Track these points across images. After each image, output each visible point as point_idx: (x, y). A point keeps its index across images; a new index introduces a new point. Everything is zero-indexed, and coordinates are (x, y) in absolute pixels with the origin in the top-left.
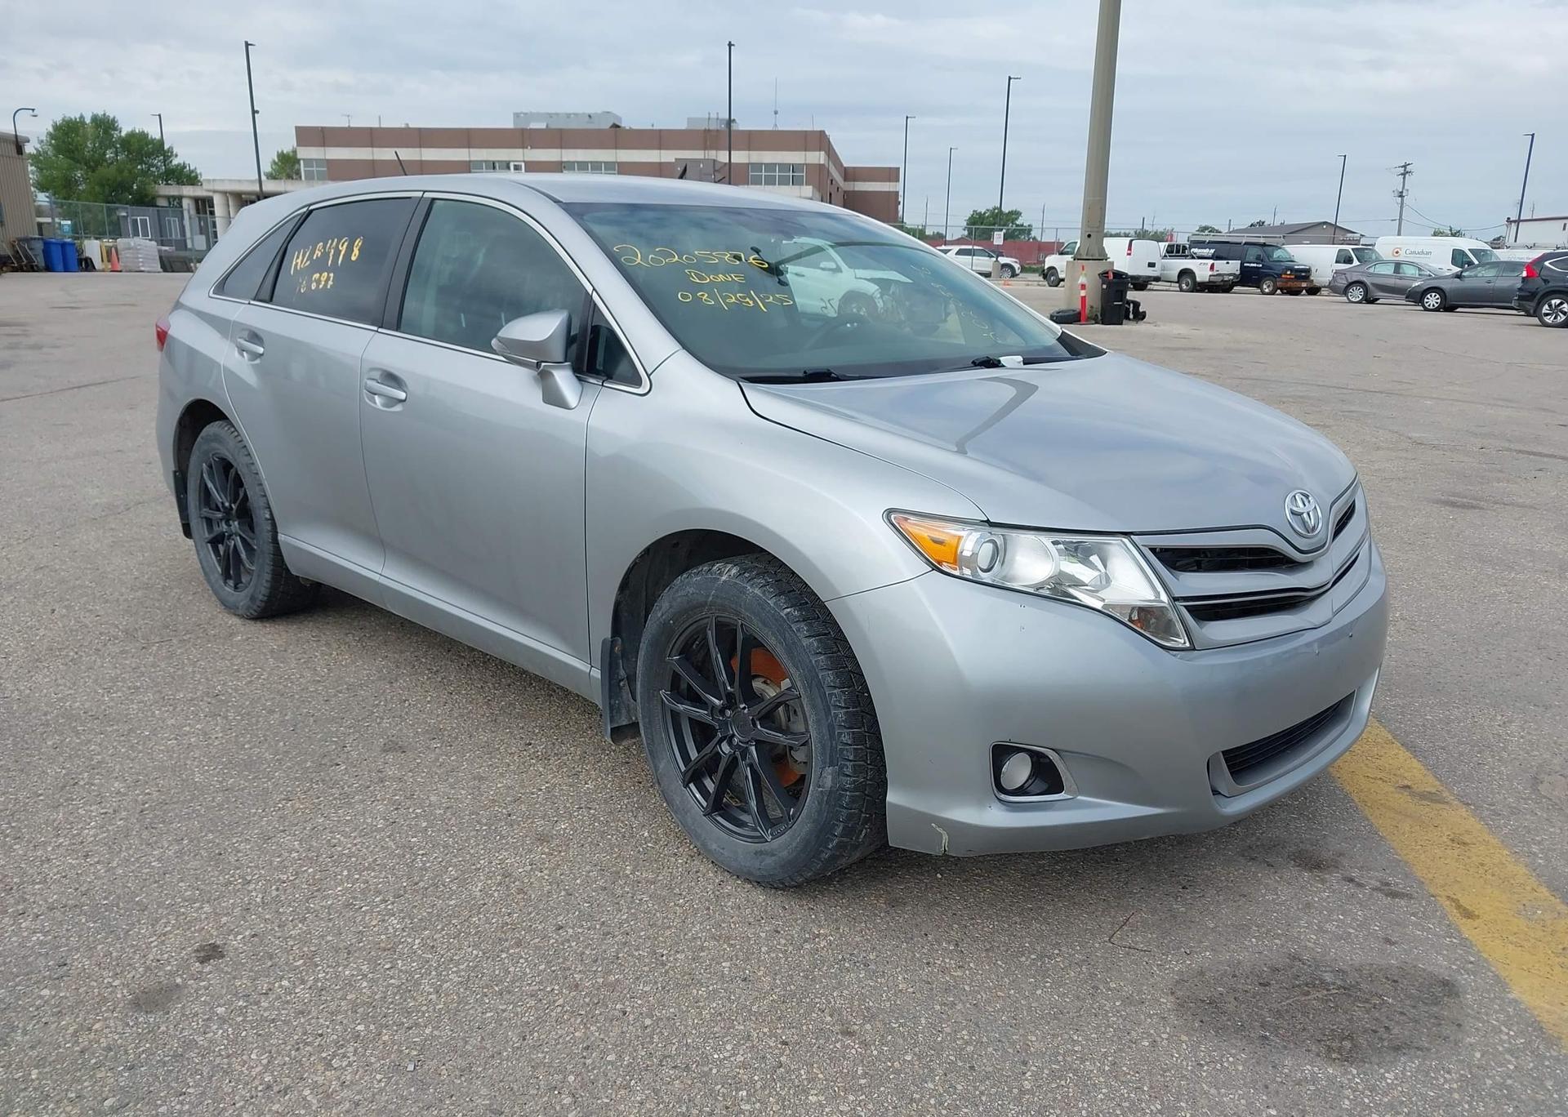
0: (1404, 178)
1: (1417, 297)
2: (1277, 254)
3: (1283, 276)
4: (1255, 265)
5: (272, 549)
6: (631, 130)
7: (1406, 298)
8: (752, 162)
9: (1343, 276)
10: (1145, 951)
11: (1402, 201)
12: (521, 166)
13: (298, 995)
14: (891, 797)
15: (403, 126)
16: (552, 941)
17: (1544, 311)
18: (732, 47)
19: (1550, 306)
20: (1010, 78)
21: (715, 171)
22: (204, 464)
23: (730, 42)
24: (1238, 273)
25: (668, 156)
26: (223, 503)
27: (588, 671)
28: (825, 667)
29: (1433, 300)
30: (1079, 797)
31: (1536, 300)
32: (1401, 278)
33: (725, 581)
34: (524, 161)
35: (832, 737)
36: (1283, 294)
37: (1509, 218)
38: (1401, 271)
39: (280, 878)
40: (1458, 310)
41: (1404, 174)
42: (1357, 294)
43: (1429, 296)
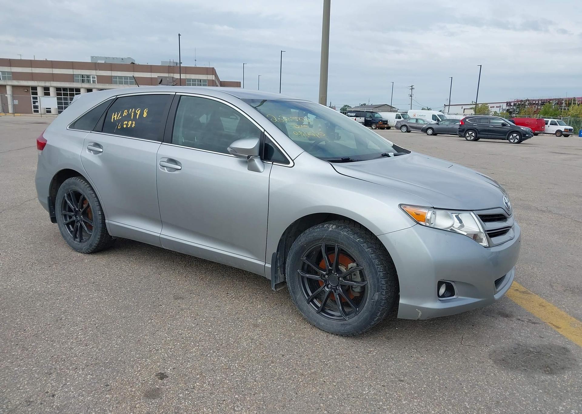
0: (412, 90)
1: (425, 130)
2: (376, 115)
3: (379, 123)
4: (369, 119)
5: (101, 226)
6: (139, 65)
7: (422, 131)
8: (187, 78)
9: (400, 123)
10: (474, 346)
11: (412, 98)
12: (95, 77)
13: (206, 387)
14: (401, 301)
15: (44, 60)
16: (284, 360)
17: (467, 136)
18: (180, 36)
19: (469, 134)
20: (282, 51)
21: (173, 81)
22: (65, 194)
23: (179, 34)
24: (364, 122)
25: (155, 75)
26: (75, 209)
27: (264, 265)
28: (375, 258)
29: (430, 132)
30: (459, 297)
31: (464, 132)
32: (418, 124)
33: (331, 231)
34: (97, 75)
35: (378, 282)
36: (379, 129)
37: (445, 105)
38: (418, 122)
39: (169, 348)
40: (438, 135)
41: (412, 89)
42: (404, 129)
43: (429, 130)
